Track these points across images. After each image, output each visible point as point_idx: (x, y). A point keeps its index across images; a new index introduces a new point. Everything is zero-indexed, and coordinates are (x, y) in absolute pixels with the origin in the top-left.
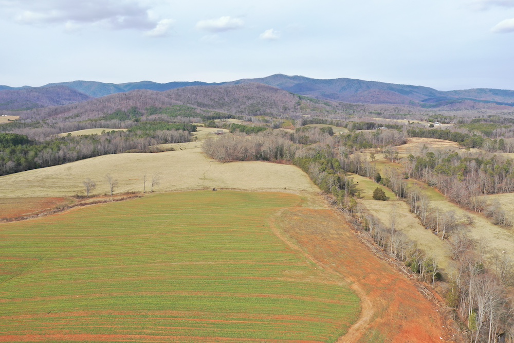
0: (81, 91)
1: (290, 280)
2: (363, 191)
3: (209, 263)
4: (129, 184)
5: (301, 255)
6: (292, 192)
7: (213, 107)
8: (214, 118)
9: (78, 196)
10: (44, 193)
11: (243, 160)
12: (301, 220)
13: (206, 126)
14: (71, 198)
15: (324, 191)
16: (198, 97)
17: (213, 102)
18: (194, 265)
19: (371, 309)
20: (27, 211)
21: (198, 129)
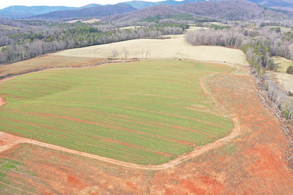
0: (134, 6)
1: (193, 109)
2: (282, 68)
3: (152, 95)
4: (137, 54)
5: (209, 98)
6: (228, 64)
7: (205, 15)
8: (203, 21)
9: (109, 58)
10: (95, 56)
11: (207, 45)
12: (224, 80)
13: (196, 26)
14: (106, 59)
15: (250, 65)
16: (196, 8)
17: (205, 11)
18: (144, 95)
19: (238, 132)
20: (84, 64)
21: (191, 27)
